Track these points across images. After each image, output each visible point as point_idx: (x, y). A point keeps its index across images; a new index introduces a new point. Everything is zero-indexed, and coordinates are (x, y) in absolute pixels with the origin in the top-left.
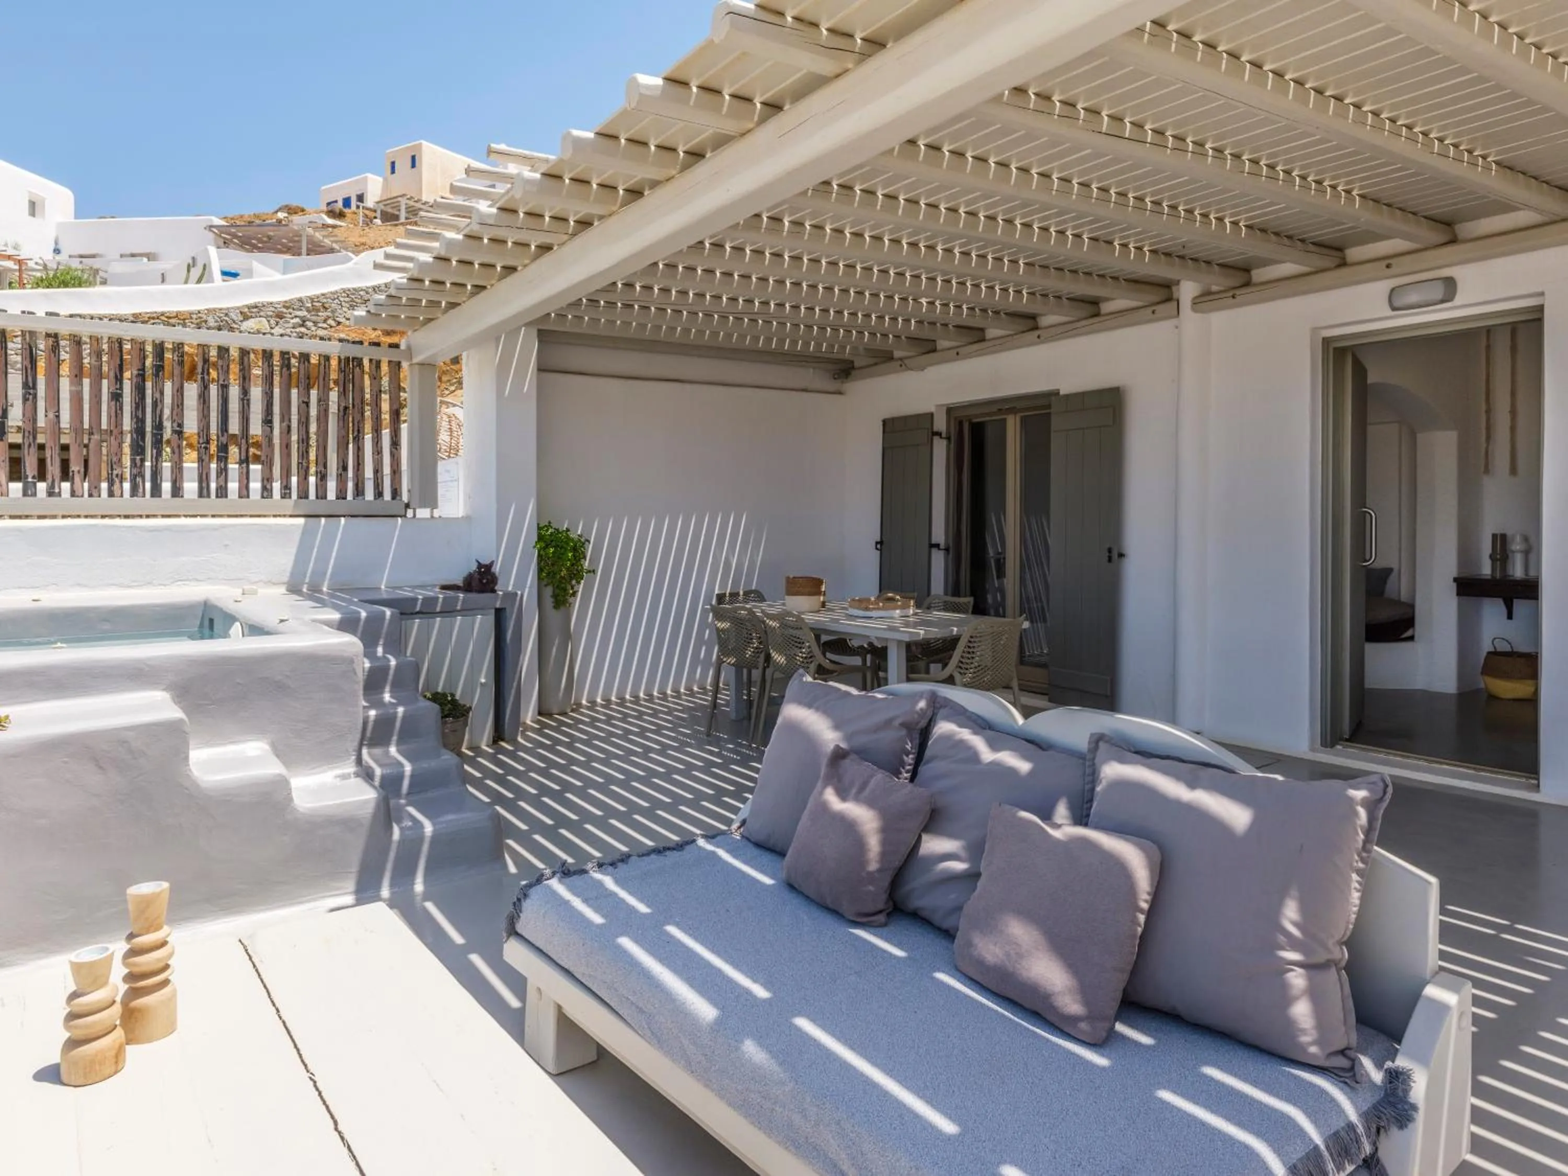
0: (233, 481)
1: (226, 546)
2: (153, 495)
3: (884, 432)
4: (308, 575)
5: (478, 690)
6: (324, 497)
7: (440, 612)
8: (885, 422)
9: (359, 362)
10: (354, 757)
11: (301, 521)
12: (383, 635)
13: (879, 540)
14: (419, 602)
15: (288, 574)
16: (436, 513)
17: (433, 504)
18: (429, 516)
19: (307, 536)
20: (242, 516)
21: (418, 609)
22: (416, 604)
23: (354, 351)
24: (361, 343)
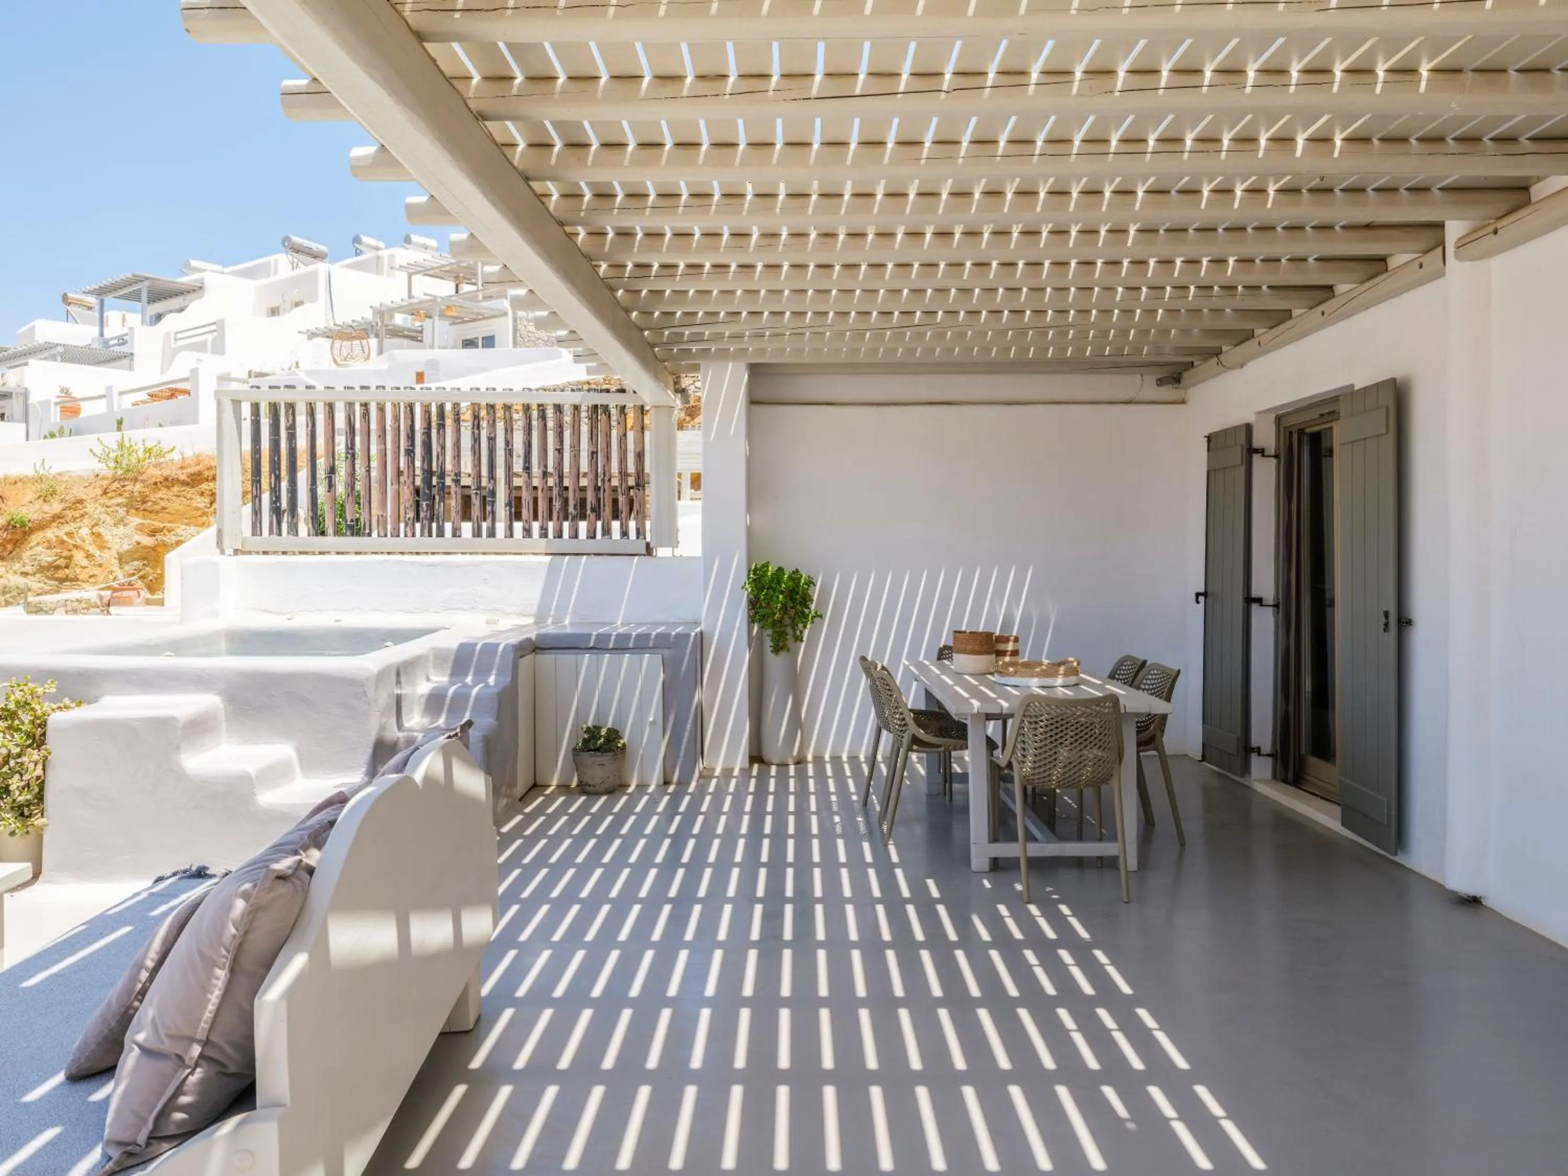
0: (500, 521)
1: (486, 580)
2: (438, 536)
3: (1208, 450)
4: (553, 608)
5: (648, 729)
6: (576, 536)
7: (613, 649)
8: (1209, 438)
9: (606, 409)
10: (364, 769)
11: (549, 558)
12: (496, 666)
13: (1202, 590)
14: (593, 638)
15: (536, 608)
16: (677, 552)
17: (674, 543)
18: (671, 555)
19: (552, 571)
20: (506, 554)
21: (591, 645)
22: (590, 639)
23: (601, 399)
24: (608, 391)
